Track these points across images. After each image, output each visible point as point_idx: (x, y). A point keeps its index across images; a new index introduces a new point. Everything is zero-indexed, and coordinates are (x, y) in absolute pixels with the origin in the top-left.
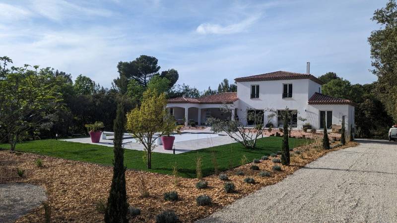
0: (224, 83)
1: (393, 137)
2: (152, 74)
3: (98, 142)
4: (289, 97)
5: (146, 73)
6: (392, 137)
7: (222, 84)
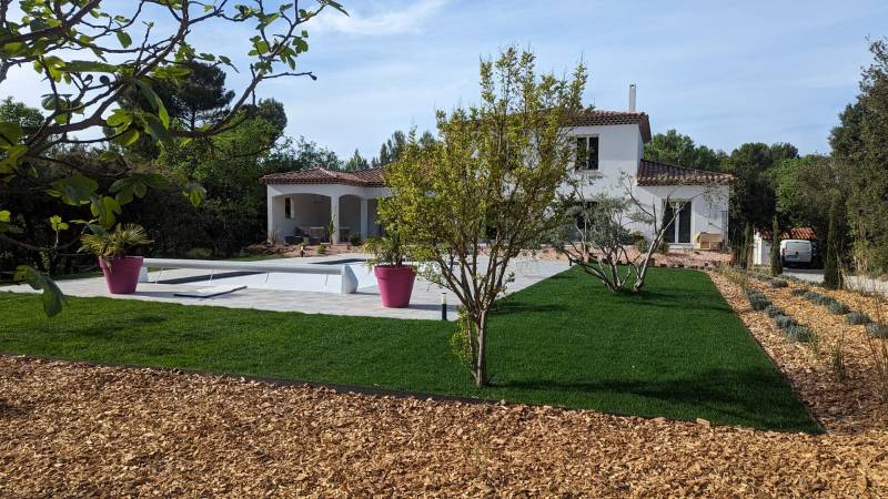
0: (394, 142)
1: (790, 259)
2: (210, 112)
3: (131, 291)
4: (590, 168)
5: (194, 110)
6: (786, 259)
7: (389, 142)
